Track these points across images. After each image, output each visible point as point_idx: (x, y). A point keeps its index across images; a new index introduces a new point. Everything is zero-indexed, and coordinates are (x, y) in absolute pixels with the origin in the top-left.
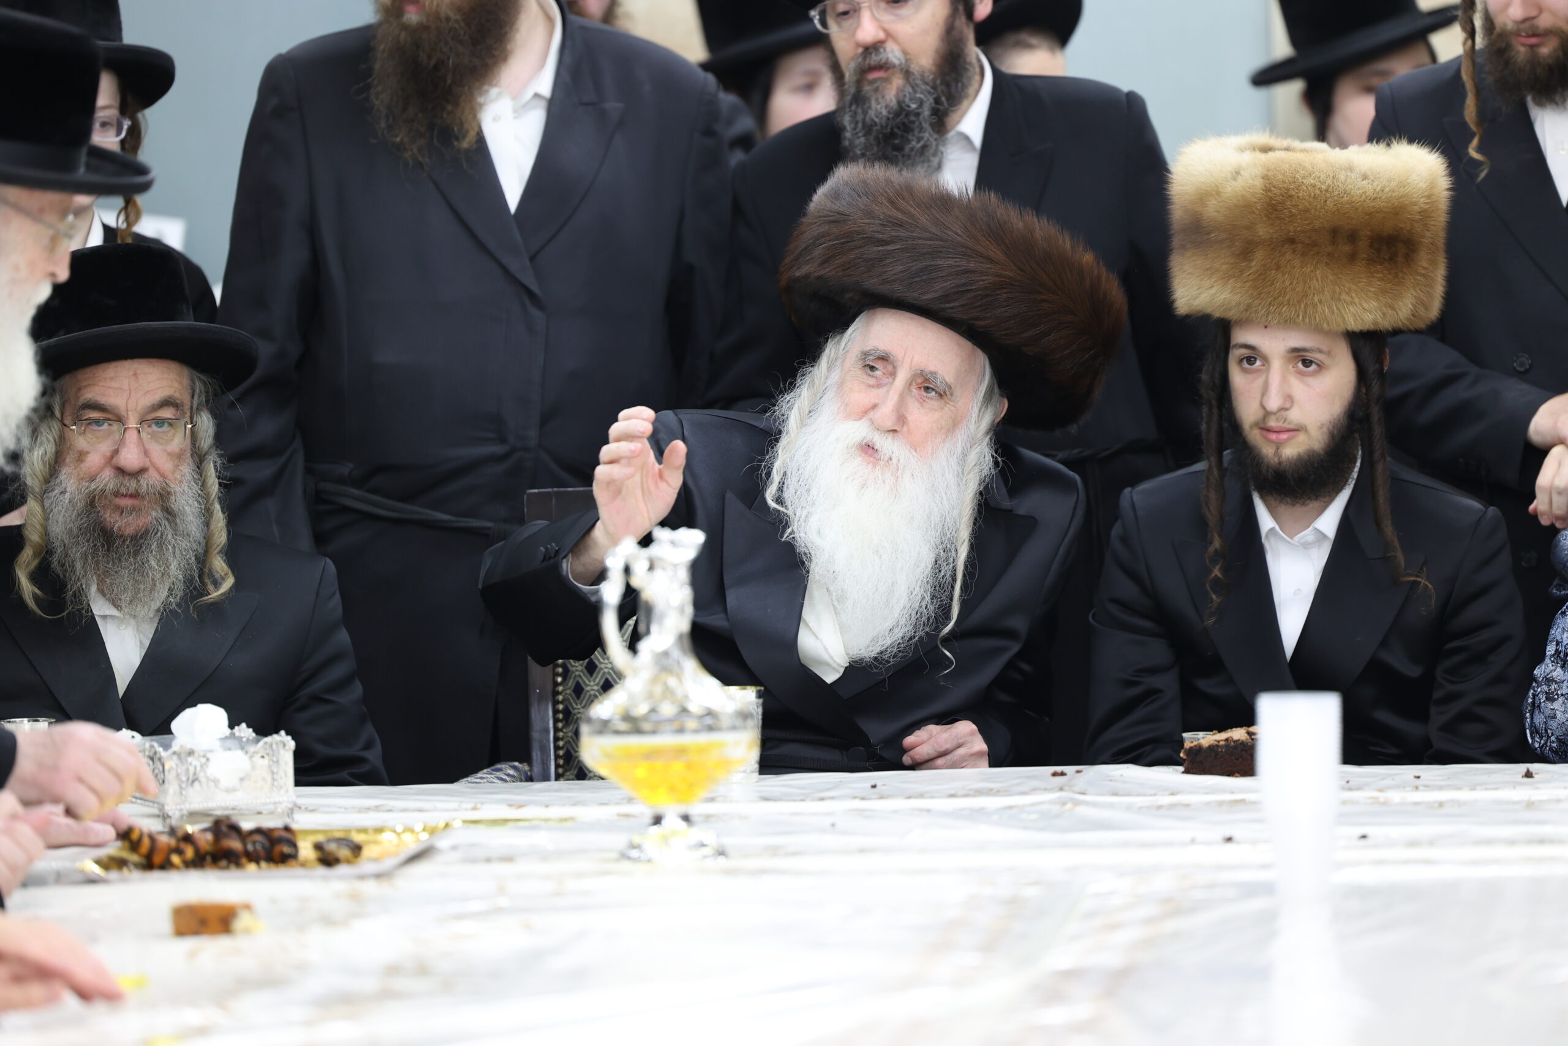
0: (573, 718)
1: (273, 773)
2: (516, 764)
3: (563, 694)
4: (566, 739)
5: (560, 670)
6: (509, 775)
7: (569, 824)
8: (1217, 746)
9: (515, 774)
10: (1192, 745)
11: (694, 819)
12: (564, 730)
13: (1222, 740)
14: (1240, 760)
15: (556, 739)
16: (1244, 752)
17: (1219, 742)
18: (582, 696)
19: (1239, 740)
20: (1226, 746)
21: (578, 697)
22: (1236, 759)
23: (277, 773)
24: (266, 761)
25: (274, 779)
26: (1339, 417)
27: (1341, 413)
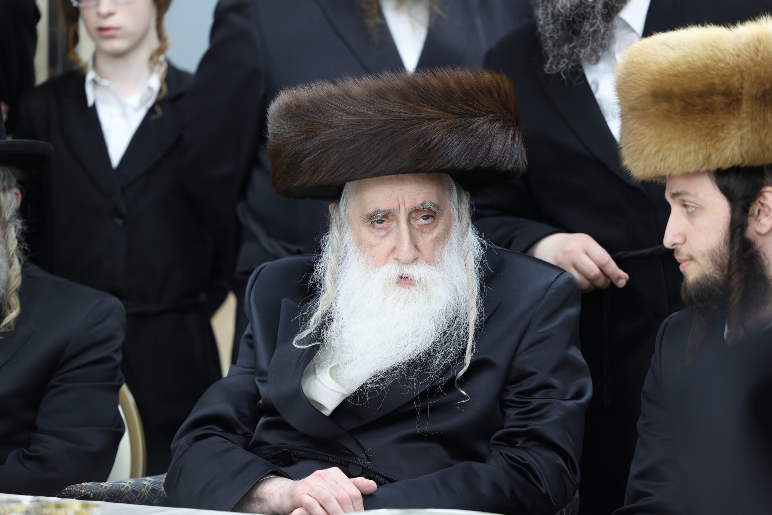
26: (719, 246)
27: (720, 243)
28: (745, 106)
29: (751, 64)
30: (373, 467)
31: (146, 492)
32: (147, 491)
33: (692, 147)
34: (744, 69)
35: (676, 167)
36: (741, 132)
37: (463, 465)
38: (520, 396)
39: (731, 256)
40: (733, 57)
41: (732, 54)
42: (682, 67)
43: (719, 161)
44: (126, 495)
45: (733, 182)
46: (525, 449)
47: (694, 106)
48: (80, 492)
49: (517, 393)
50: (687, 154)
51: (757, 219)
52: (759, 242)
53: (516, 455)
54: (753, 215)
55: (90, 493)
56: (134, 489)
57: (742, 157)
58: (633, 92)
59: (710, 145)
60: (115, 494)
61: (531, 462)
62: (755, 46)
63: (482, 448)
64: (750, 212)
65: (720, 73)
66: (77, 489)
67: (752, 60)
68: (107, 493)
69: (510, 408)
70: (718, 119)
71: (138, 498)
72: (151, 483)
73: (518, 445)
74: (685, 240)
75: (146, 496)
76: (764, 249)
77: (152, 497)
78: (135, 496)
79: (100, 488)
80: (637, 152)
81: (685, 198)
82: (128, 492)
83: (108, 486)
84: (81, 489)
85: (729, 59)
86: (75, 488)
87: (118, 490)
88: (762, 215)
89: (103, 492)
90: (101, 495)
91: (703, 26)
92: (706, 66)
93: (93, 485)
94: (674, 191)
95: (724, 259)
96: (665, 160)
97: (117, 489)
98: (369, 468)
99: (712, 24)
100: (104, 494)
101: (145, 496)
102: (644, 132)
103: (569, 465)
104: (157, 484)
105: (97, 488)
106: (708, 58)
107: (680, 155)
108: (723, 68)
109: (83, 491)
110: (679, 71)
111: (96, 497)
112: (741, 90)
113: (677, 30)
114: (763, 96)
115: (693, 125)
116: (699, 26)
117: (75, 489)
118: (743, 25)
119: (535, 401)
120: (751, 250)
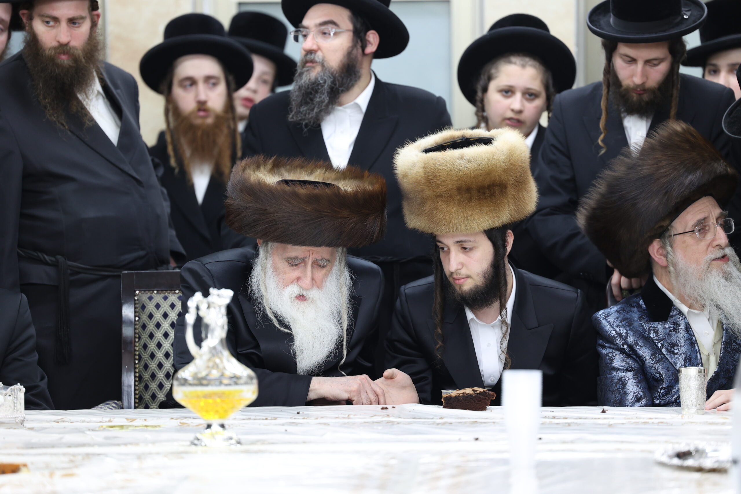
0: (143, 380)
1: (14, 403)
2: (116, 401)
3: (139, 368)
4: (140, 390)
5: (137, 357)
6: (113, 407)
7: (157, 429)
8: (459, 396)
9: (116, 406)
10: (447, 395)
11: (226, 426)
12: (139, 386)
13: (461, 394)
14: (469, 403)
15: (135, 390)
16: (471, 399)
17: (459, 394)
18: (148, 369)
19: (469, 393)
20: (463, 396)
21: (146, 370)
22: (468, 402)
23: (16, 403)
24: (11, 398)
25: (14, 406)
74: (463, 267)
94: (458, 239)
95: (489, 275)
112: (508, 182)
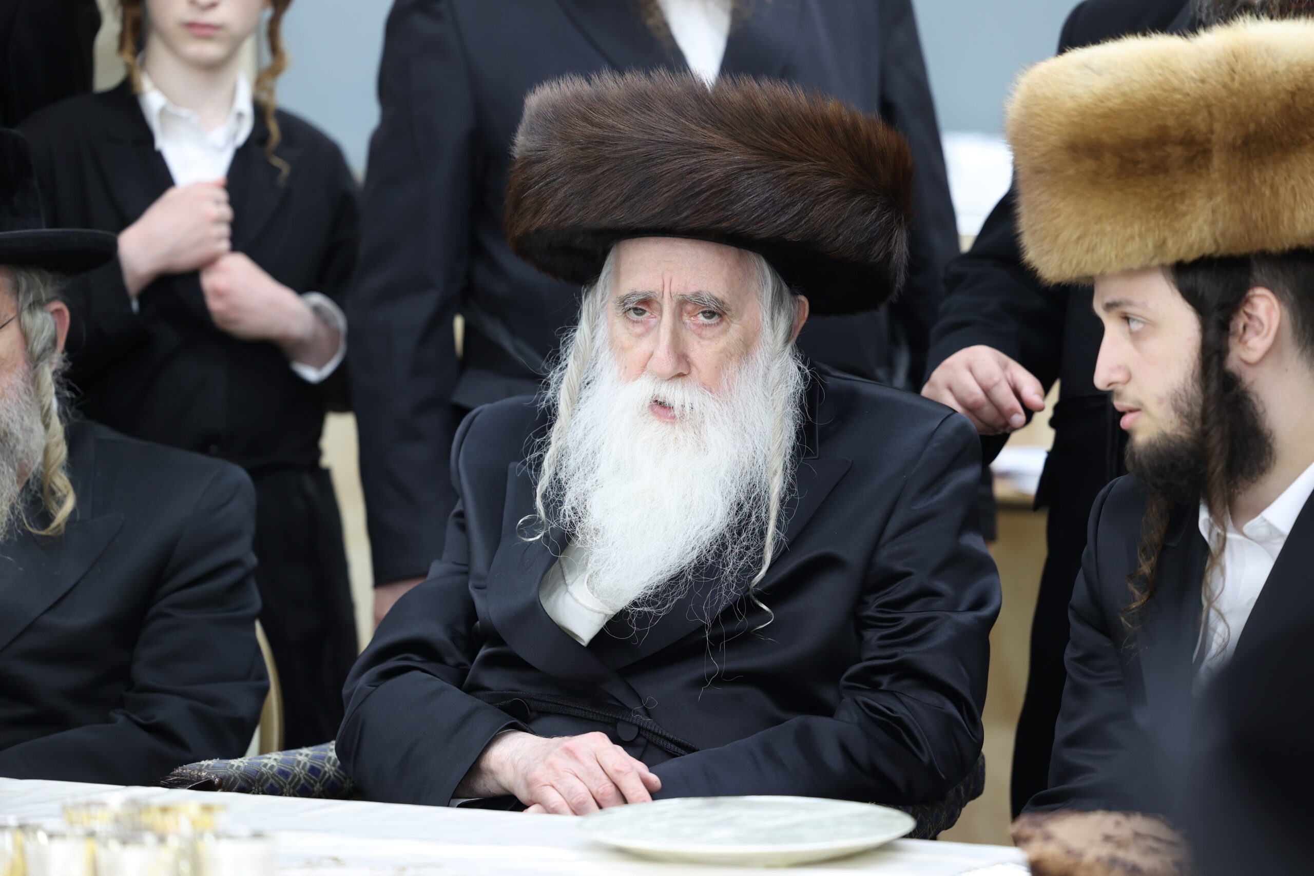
26: (1184, 385)
27: (1186, 380)
28: (1217, 160)
29: (1224, 93)
30: (655, 726)
31: (301, 773)
32: (302, 771)
33: (1136, 228)
34: (1214, 101)
35: (1111, 261)
36: (1212, 203)
37: (795, 720)
38: (885, 610)
39: (1206, 400)
40: (1195, 83)
41: (1192, 78)
42: (1115, 103)
43: (1179, 250)
44: (271, 779)
45: (1202, 282)
46: (891, 693)
47: (1136, 163)
48: (198, 775)
49: (879, 606)
50: (1128, 240)
51: (1242, 341)
52: (1249, 377)
53: (879, 704)
54: (1234, 334)
55: (214, 776)
56: (283, 768)
57: (1216, 241)
58: (1038, 143)
59: (1164, 225)
60: (254, 778)
61: (903, 714)
62: (1229, 64)
63: (828, 694)
64: (1232, 329)
65: (1176, 109)
66: (193, 770)
67: (1225, 86)
68: (240, 776)
69: (870, 629)
70: (1175, 182)
71: (290, 784)
72: (310, 759)
73: (882, 688)
74: (1129, 378)
75: (302, 778)
76: (1255, 388)
77: (312, 781)
78: (284, 780)
79: (230, 770)
80: (1048, 239)
81: (1129, 310)
82: (273, 774)
83: (241, 764)
84: (200, 770)
85: (1189, 87)
86: (190, 769)
87: (258, 772)
88: (1249, 335)
89: (234, 775)
90: (232, 780)
91: (1144, 35)
92: (1153, 100)
93: (218, 765)
94: (1109, 299)
95: (1193, 406)
96: (1093, 250)
97: (256, 769)
98: (649, 727)
99: (1159, 32)
100: (235, 778)
101: (300, 779)
102: (1058, 207)
103: (965, 713)
104: (319, 760)
105: (225, 769)
106: (1155, 87)
107: (1117, 242)
108: (1179, 101)
109: (204, 774)
110: (1110, 109)
111: (224, 783)
112: (1209, 136)
113: (1104, 43)
114: (1246, 143)
115: (1136, 194)
116: (1139, 35)
117: (190, 771)
118: (1209, 32)
119: (909, 617)
120: (1235, 389)
